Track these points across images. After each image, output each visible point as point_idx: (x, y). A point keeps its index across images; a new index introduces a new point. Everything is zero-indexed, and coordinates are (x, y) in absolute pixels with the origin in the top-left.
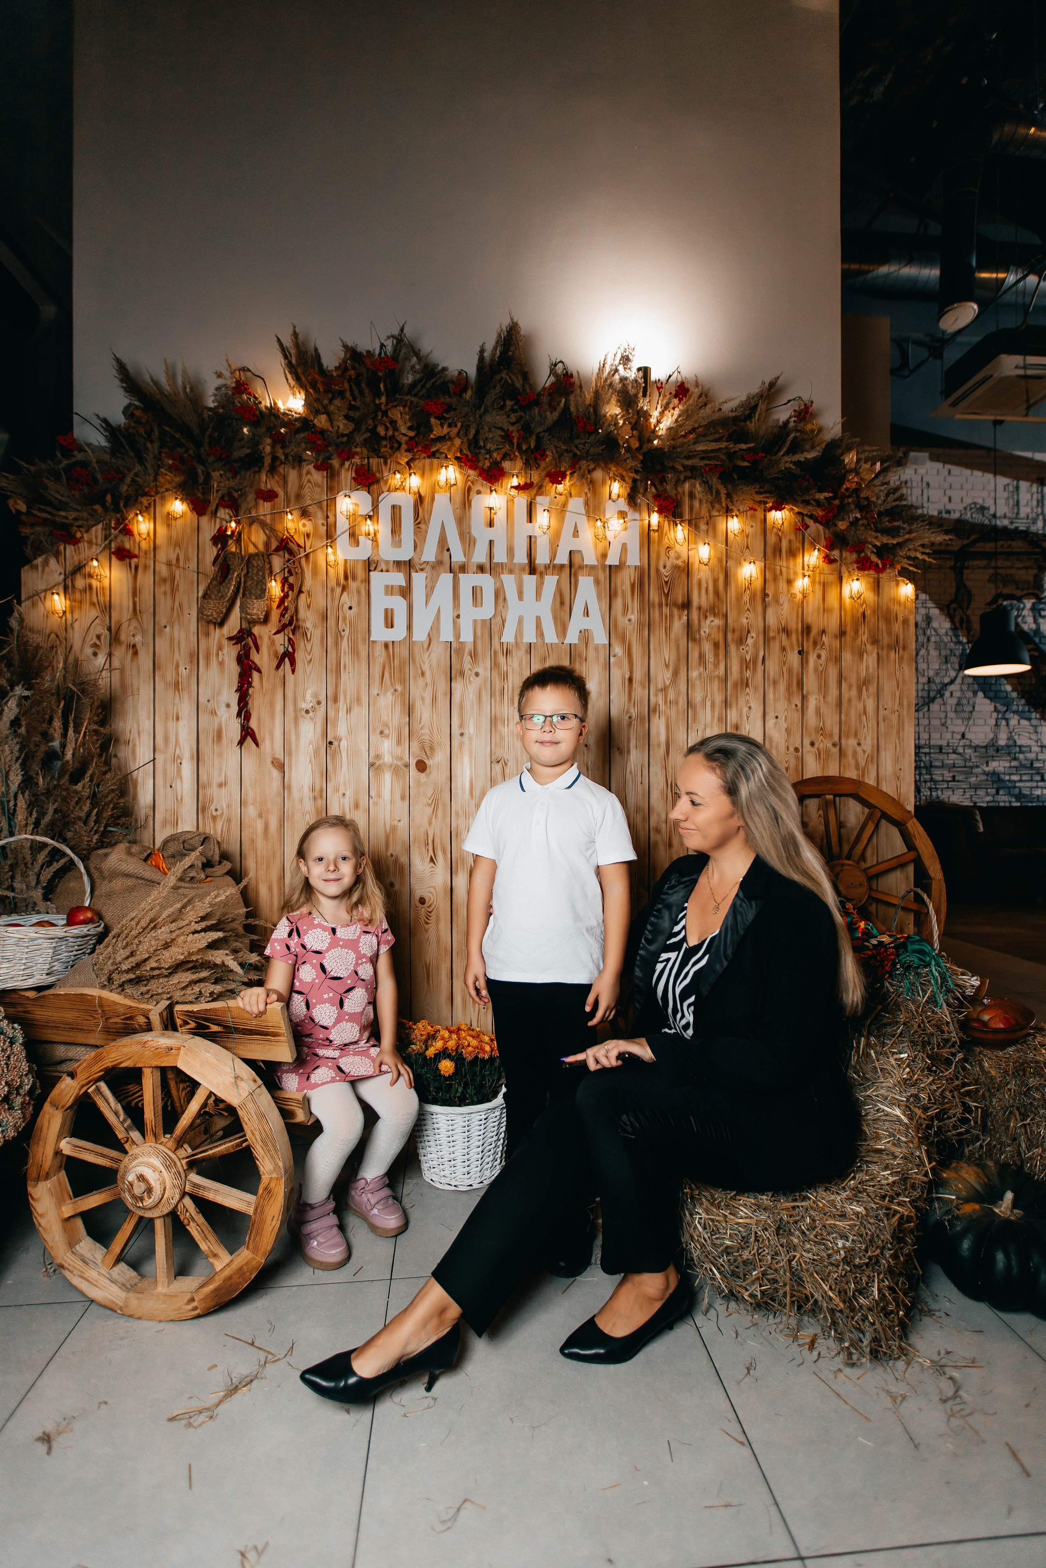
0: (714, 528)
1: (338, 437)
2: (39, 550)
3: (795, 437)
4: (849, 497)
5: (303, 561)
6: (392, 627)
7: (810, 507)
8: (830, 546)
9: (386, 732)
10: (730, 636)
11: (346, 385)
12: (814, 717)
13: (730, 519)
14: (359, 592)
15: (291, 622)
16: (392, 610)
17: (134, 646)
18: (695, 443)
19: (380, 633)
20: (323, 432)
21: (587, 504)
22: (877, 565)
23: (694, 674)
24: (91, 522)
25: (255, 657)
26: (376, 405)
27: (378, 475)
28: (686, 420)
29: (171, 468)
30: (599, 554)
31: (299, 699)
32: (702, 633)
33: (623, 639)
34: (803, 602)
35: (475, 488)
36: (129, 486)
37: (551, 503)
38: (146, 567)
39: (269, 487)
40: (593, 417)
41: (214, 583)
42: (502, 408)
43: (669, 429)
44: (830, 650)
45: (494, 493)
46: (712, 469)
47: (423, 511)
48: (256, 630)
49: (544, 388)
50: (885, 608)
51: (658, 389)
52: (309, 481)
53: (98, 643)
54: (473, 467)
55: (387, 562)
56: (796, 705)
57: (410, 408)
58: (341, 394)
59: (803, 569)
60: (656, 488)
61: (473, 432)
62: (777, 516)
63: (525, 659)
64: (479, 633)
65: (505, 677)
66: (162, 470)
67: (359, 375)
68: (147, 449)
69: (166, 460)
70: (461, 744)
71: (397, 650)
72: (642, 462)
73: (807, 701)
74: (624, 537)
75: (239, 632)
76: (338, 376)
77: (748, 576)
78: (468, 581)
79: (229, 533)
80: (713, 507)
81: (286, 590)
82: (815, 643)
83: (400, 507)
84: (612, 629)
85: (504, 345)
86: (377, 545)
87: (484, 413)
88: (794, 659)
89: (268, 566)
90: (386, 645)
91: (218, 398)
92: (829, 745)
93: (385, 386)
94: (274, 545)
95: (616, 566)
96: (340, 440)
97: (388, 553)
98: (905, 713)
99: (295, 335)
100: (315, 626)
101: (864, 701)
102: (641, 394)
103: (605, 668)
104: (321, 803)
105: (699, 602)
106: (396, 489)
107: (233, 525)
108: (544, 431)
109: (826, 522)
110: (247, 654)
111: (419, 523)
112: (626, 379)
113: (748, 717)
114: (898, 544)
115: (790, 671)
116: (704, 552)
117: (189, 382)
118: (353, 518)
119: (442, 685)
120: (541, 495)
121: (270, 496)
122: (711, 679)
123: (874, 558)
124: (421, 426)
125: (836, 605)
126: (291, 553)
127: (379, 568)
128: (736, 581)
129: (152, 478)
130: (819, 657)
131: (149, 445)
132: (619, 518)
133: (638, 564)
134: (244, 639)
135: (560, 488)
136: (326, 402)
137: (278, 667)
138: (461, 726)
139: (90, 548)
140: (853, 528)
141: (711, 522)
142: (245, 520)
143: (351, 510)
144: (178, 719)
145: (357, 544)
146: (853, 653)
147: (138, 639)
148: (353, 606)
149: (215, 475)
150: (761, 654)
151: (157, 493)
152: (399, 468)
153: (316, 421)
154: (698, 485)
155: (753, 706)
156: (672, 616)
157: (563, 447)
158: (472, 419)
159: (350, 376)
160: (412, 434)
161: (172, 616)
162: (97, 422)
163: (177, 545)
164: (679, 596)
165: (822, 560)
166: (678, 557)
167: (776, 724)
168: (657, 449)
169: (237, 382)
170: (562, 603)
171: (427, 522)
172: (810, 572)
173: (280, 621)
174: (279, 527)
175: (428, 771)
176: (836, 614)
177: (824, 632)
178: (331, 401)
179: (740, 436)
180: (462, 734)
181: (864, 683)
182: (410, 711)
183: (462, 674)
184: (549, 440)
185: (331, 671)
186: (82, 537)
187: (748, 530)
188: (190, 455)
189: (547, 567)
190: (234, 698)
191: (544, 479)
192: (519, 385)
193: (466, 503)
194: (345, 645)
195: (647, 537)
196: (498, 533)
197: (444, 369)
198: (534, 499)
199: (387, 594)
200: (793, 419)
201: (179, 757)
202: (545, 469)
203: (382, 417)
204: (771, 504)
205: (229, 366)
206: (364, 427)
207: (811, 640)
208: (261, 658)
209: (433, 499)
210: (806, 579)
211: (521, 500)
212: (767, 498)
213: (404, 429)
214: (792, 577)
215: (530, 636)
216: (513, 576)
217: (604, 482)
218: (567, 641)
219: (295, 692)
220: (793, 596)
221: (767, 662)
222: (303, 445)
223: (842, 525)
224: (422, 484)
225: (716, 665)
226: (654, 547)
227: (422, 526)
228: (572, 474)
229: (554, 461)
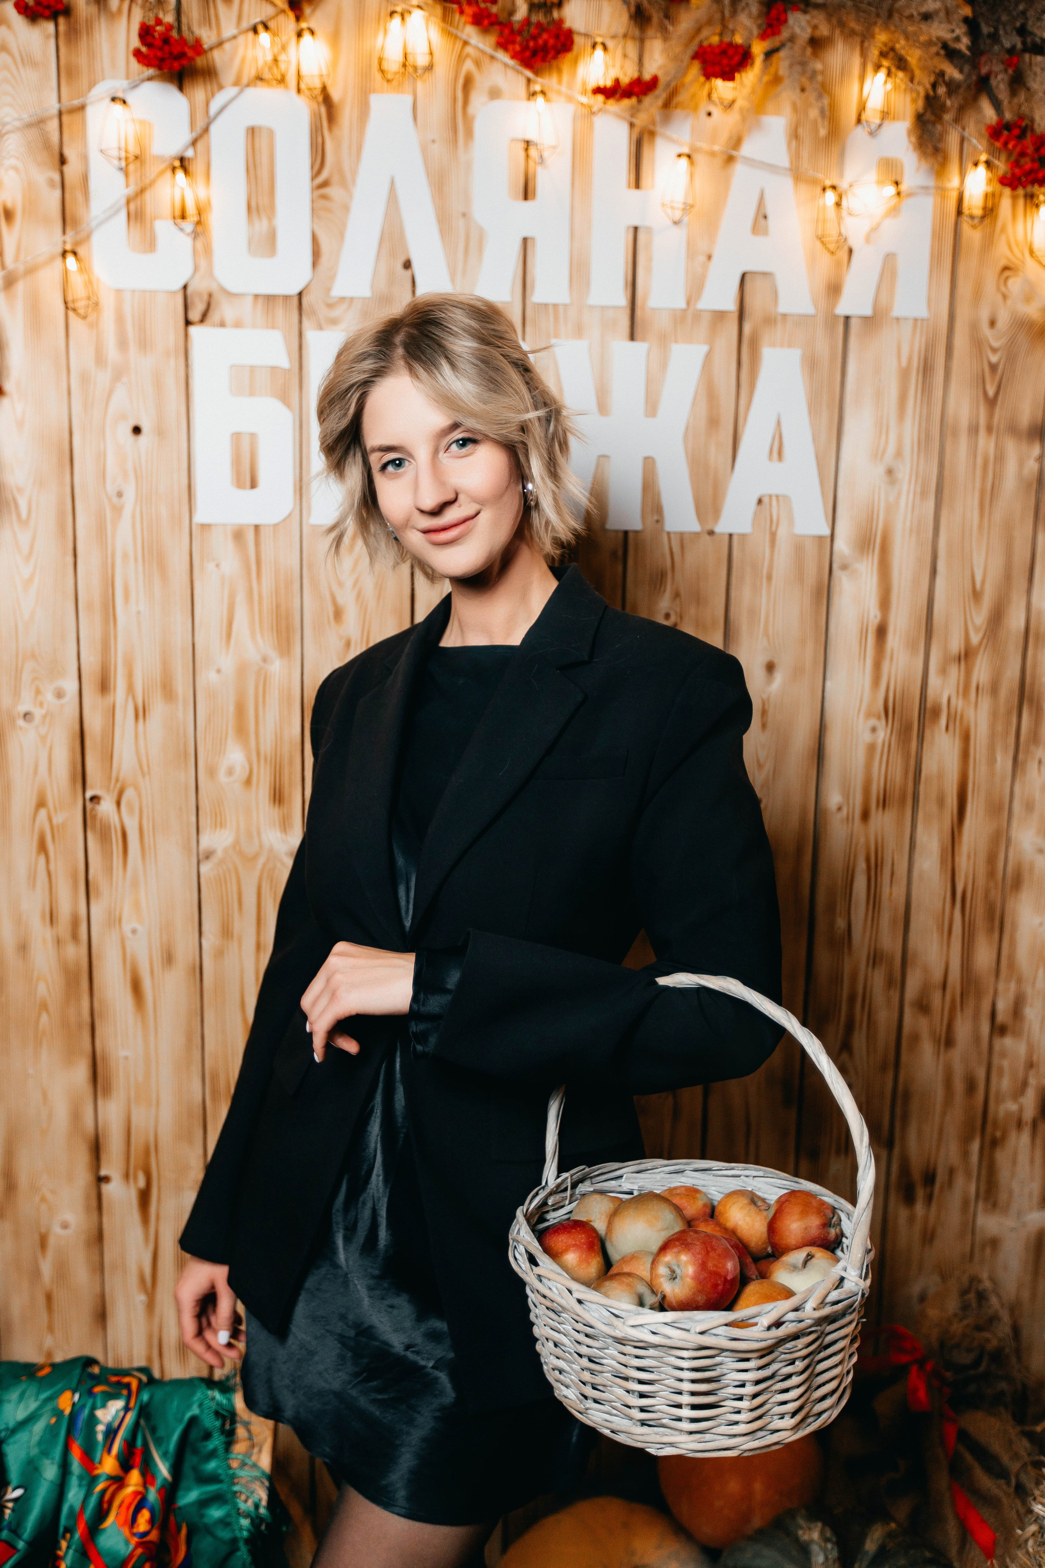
6: (253, 485)
14: (159, 385)
16: (253, 436)
19: (220, 502)
21: (795, 135)
30: (820, 286)
31: (6, 681)
35: (482, 84)
37: (696, 131)
45: (540, 99)
47: (338, 145)
52: (5, 48)
54: (482, 21)
55: (237, 299)
71: (267, 550)
72: (970, 25)
74: (889, 237)
83: (271, 133)
84: (843, 493)
86: (208, 251)
90: (238, 533)
95: (865, 319)
97: (240, 271)
103: (818, 601)
104: (75, 953)
106: (259, 78)
111: (325, 184)
118: (136, 166)
120: (672, 111)
127: (214, 316)
132: (880, 183)
133: (922, 312)
135: (728, 90)
143: (129, 144)
145: (149, 244)
148: (145, 425)
152: (269, 10)
156: (1000, 458)
164: (1024, 405)
166: (1030, 297)
170: (713, 422)
171: (346, 184)
185: (90, 607)
189: (676, 319)
191: (688, 68)
193: (458, 125)
194: (123, 535)
195: (952, 236)
196: (547, 217)
198: (653, 121)
199: (236, 390)
202: (688, 33)
209: (364, 108)
211: (617, 122)
215: (624, 513)
217: (844, 73)
218: (723, 526)
224: (334, 63)
226: (968, 266)
227: (333, 191)
228: (769, 55)
229: (718, 16)
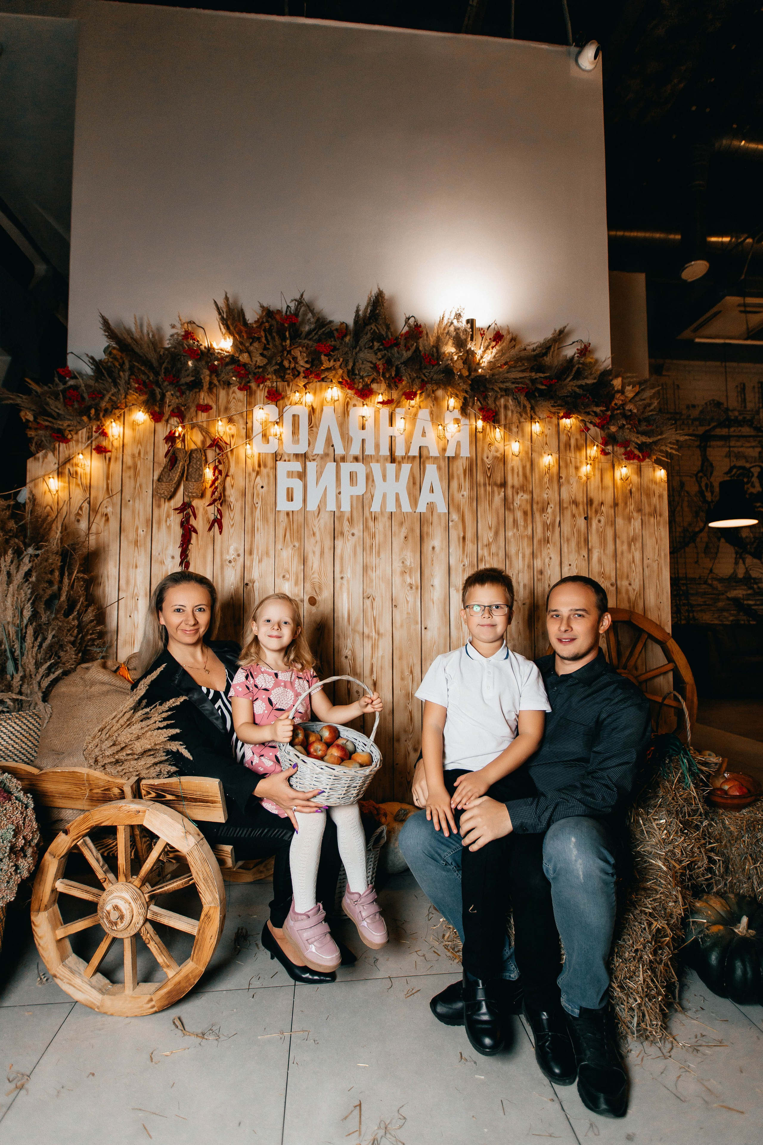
0: (523, 431)
1: (256, 369)
2: (40, 446)
3: (579, 368)
4: (617, 409)
5: (229, 454)
6: (292, 500)
7: (590, 417)
8: (605, 443)
9: (287, 576)
10: (535, 507)
11: (263, 334)
12: (597, 565)
13: (533, 424)
14: (268, 476)
15: (220, 499)
16: (292, 488)
17: (106, 515)
18: (508, 372)
19: (283, 505)
20: (245, 365)
21: (431, 413)
22: (639, 457)
23: (510, 534)
24: (78, 428)
25: (193, 522)
26: (283, 346)
27: (283, 394)
28: (501, 356)
29: (136, 390)
30: (441, 449)
31: (225, 552)
32: (515, 504)
33: (458, 509)
34: (587, 482)
35: (352, 403)
36: (107, 403)
37: (406, 413)
38: (116, 459)
39: (206, 402)
40: (435, 355)
41: (165, 470)
42: (371, 348)
43: (490, 362)
44: (608, 516)
45: (365, 406)
46: (520, 390)
47: (315, 418)
48: (195, 503)
49: (402, 335)
50: (645, 486)
51: (481, 335)
52: (234, 398)
53: (80, 512)
54: (351, 388)
55: (289, 455)
56: (584, 556)
57: (307, 349)
58: (259, 339)
59: (586, 459)
60: (481, 403)
61: (351, 364)
62: (566, 422)
63: (388, 524)
64: (355, 505)
65: (373, 536)
66: (131, 391)
67: (271, 326)
68: (120, 376)
69: (133, 384)
70: (342, 584)
71: (295, 517)
72: (471, 385)
73: (592, 553)
74: (458, 437)
75: (182, 505)
76: (257, 327)
77: (547, 464)
78: (346, 468)
79: (177, 435)
80: (521, 416)
81: (216, 474)
82: (596, 512)
83: (298, 416)
84: (450, 502)
85: (373, 306)
86: (282, 443)
87: (359, 352)
88: (581, 522)
89: (204, 458)
90: (288, 514)
91: (172, 341)
92: (609, 585)
93: (289, 334)
94: (209, 442)
95: (453, 457)
96: (257, 370)
97: (290, 448)
98: (663, 562)
99: (227, 298)
100: (237, 500)
101: (633, 553)
102: (469, 339)
103: (446, 531)
105: (513, 483)
106: (296, 403)
107: (180, 429)
108: (401, 363)
109: (601, 426)
110: (188, 520)
111: (312, 427)
112: (459, 329)
113: (549, 565)
114: (653, 442)
115: (579, 531)
116: (515, 447)
117: (152, 331)
118: (265, 424)
119: (328, 543)
120: (399, 407)
121: (206, 408)
122: (522, 537)
123: (637, 452)
124: (314, 361)
125: (610, 484)
126: (221, 448)
127: (283, 459)
128: (539, 468)
129: (123, 397)
130: (599, 521)
131: (121, 374)
132: (454, 424)
133: (469, 455)
134: (186, 509)
135: (412, 402)
136: (247, 344)
137: (210, 529)
138: (341, 572)
139: (77, 445)
140: (621, 431)
141: (520, 426)
142: (188, 426)
143: (264, 419)
144: (136, 567)
145: (268, 442)
146: (624, 519)
147: (109, 510)
148: (264, 486)
149: (168, 394)
150: (558, 519)
151: (126, 406)
152: (298, 388)
153: (240, 358)
154: (510, 401)
155: (553, 557)
156: (493, 492)
157: (415, 375)
158: (350, 355)
159: (265, 327)
160: (308, 366)
161: (134, 493)
162: (86, 359)
163: (140, 443)
164: (498, 478)
165: (599, 453)
166: (497, 451)
167: (569, 569)
168: (481, 376)
169: (186, 331)
170: (414, 483)
171: (318, 427)
172: (592, 462)
173: (211, 497)
174: (212, 430)
175: (317, 605)
176: (611, 490)
177: (602, 503)
178: (251, 344)
179: (540, 368)
180: (342, 578)
181: (632, 540)
182: (305, 561)
183: (342, 534)
184: (405, 369)
185: (248, 532)
186: (72, 438)
187: (547, 431)
188: (150, 380)
189: (403, 458)
190: (178, 552)
191: (401, 397)
192: (383, 333)
193: (346, 412)
194: (258, 513)
195: (475, 437)
196: (369, 434)
197: (331, 322)
198: (394, 410)
199: (288, 477)
200: (576, 355)
201: (136, 595)
202: (402, 390)
203: (287, 355)
204: (562, 414)
205: (180, 320)
206: (274, 362)
207: (594, 510)
208: (198, 524)
209: (322, 410)
210: (589, 466)
211: (385, 411)
212: (560, 409)
213: (302, 363)
214: (578, 464)
215: (391, 507)
216: (379, 464)
217: (444, 398)
218: (418, 510)
219: (221, 547)
220: (580, 478)
221: (562, 525)
222: (231, 374)
223: (613, 429)
224: (315, 399)
225: (526, 527)
226: (480, 444)
227: (314, 429)
228: (421, 394)
229: (408, 384)
